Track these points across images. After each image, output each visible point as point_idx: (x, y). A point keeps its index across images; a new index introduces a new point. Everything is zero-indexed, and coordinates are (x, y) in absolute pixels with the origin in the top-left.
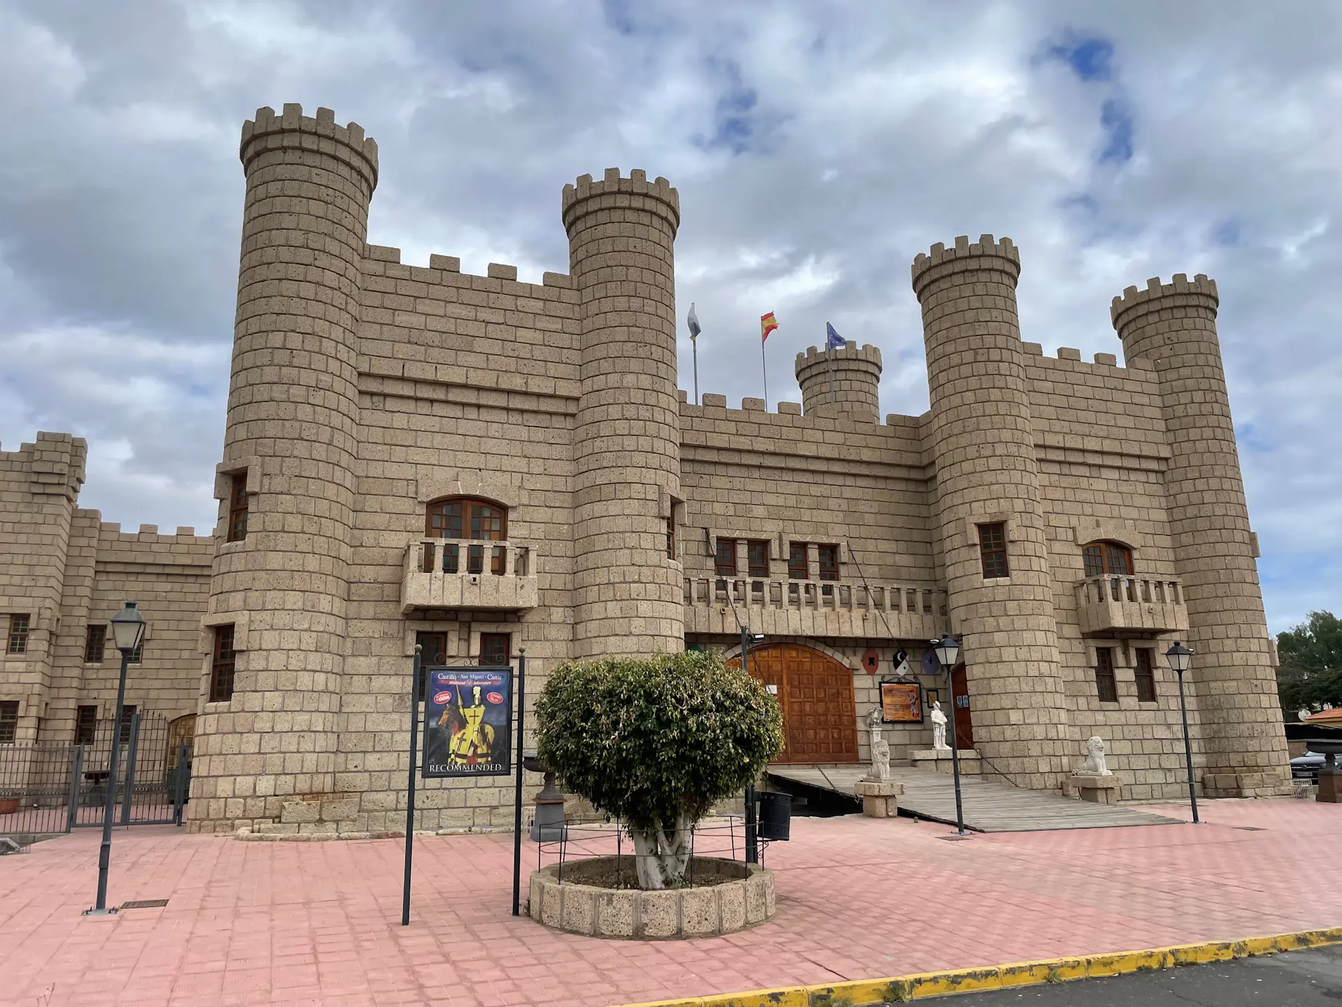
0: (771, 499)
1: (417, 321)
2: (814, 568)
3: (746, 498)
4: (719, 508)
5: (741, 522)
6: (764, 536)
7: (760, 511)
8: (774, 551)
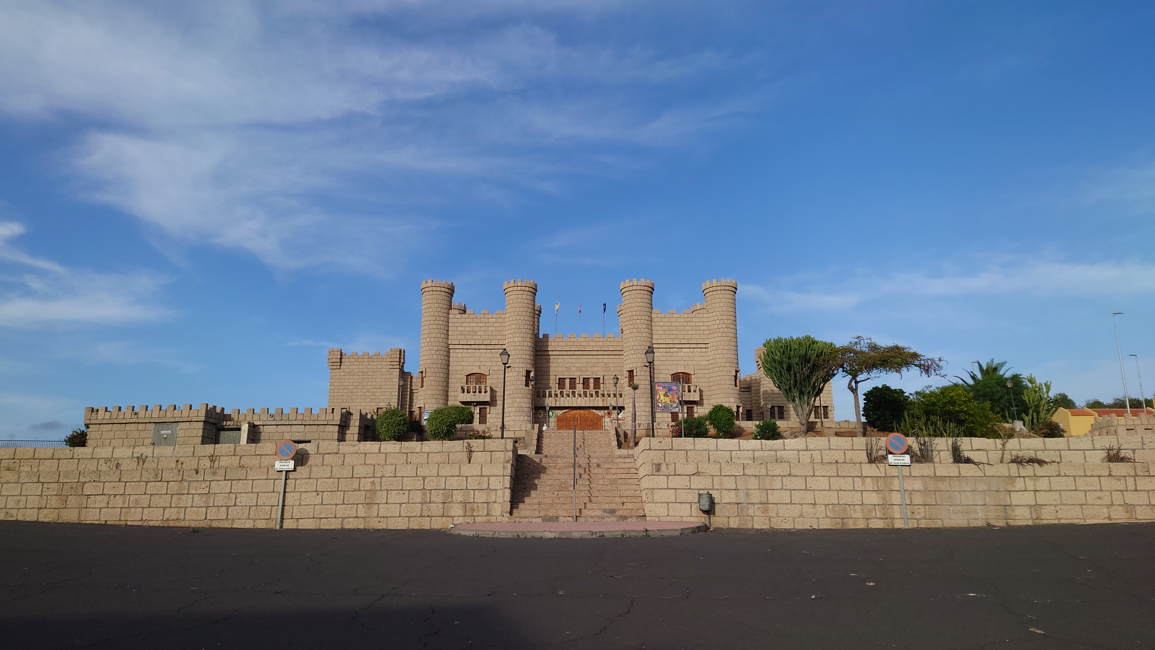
0: (577, 365)
1: (463, 329)
2: (592, 385)
3: (569, 365)
4: (560, 369)
5: (567, 373)
6: (574, 377)
7: (574, 369)
8: (577, 381)
